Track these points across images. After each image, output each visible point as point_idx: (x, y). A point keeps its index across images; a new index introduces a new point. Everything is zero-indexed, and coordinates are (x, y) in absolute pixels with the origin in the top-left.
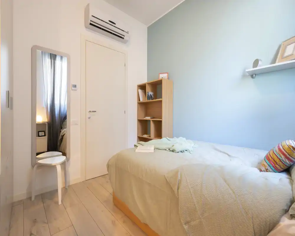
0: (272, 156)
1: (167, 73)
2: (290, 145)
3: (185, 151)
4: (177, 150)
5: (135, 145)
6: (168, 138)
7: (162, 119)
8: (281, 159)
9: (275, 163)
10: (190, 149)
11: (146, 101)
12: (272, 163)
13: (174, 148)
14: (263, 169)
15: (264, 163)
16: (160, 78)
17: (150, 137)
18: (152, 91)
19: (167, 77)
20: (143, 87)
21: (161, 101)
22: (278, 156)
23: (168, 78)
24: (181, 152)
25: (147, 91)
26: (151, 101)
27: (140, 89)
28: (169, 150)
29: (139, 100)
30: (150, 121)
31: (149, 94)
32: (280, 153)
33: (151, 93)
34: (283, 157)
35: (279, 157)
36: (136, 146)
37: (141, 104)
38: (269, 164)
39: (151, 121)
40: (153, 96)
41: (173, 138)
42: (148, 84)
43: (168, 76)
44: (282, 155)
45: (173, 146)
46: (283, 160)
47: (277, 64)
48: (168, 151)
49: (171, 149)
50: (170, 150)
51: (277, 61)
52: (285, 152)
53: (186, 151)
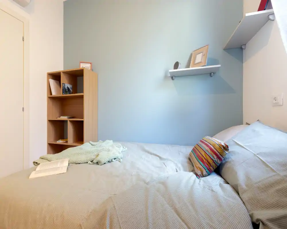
0: (205, 158)
1: (91, 63)
2: (220, 144)
3: (113, 160)
4: (103, 161)
5: (34, 162)
6: (91, 142)
7: (83, 118)
8: (214, 159)
9: (209, 165)
10: (119, 156)
11: (61, 95)
12: (207, 165)
13: (99, 158)
14: (199, 173)
15: (199, 166)
16: (81, 67)
17: (67, 142)
18: (70, 83)
19: (90, 69)
20: (56, 77)
21: (82, 97)
22: (211, 156)
23: (92, 70)
24: (109, 162)
25: (62, 82)
26: (68, 95)
27: (53, 79)
28: (92, 162)
29: (51, 94)
30: (67, 121)
31: (66, 87)
32: (213, 154)
33: (68, 85)
34: (215, 157)
35: (212, 158)
36: (37, 163)
37: (52, 99)
38: (204, 167)
39: (69, 123)
40: (71, 90)
41: (97, 141)
42: (65, 73)
43: (91, 67)
44: (214, 155)
45: (98, 155)
46: (216, 161)
47: (190, 69)
48: (90, 164)
49: (95, 161)
50: (94, 163)
51: (190, 66)
52: (217, 152)
53: (115, 159)
